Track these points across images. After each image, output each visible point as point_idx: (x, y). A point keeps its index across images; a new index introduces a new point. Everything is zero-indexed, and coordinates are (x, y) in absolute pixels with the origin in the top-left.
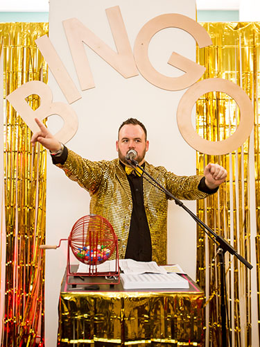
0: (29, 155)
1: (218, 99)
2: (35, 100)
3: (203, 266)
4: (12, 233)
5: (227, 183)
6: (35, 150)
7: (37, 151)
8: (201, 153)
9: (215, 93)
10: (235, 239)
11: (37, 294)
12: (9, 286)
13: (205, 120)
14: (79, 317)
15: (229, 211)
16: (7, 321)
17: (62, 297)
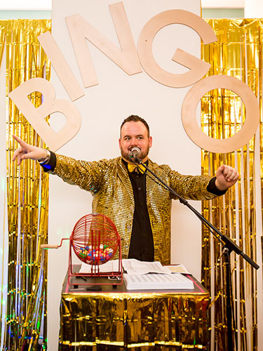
1: (223, 97)
2: (38, 98)
3: (208, 266)
4: (14, 232)
8: (206, 152)
9: (220, 90)
10: (240, 238)
11: (39, 295)
12: (11, 285)
13: (210, 118)
14: (81, 319)
15: (234, 210)
16: (9, 322)
17: (63, 298)
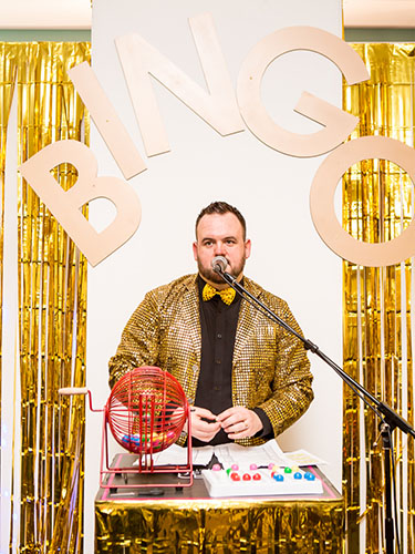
0: (61, 268)
1: (382, 173)
4: (31, 401)
5: (397, 316)
6: (70, 259)
7: (74, 262)
8: (350, 265)
9: (376, 162)
10: (409, 409)
11: (73, 503)
12: (27, 489)
13: (360, 207)
14: (127, 542)
15: (399, 362)
16: (23, 549)
17: (97, 509)
